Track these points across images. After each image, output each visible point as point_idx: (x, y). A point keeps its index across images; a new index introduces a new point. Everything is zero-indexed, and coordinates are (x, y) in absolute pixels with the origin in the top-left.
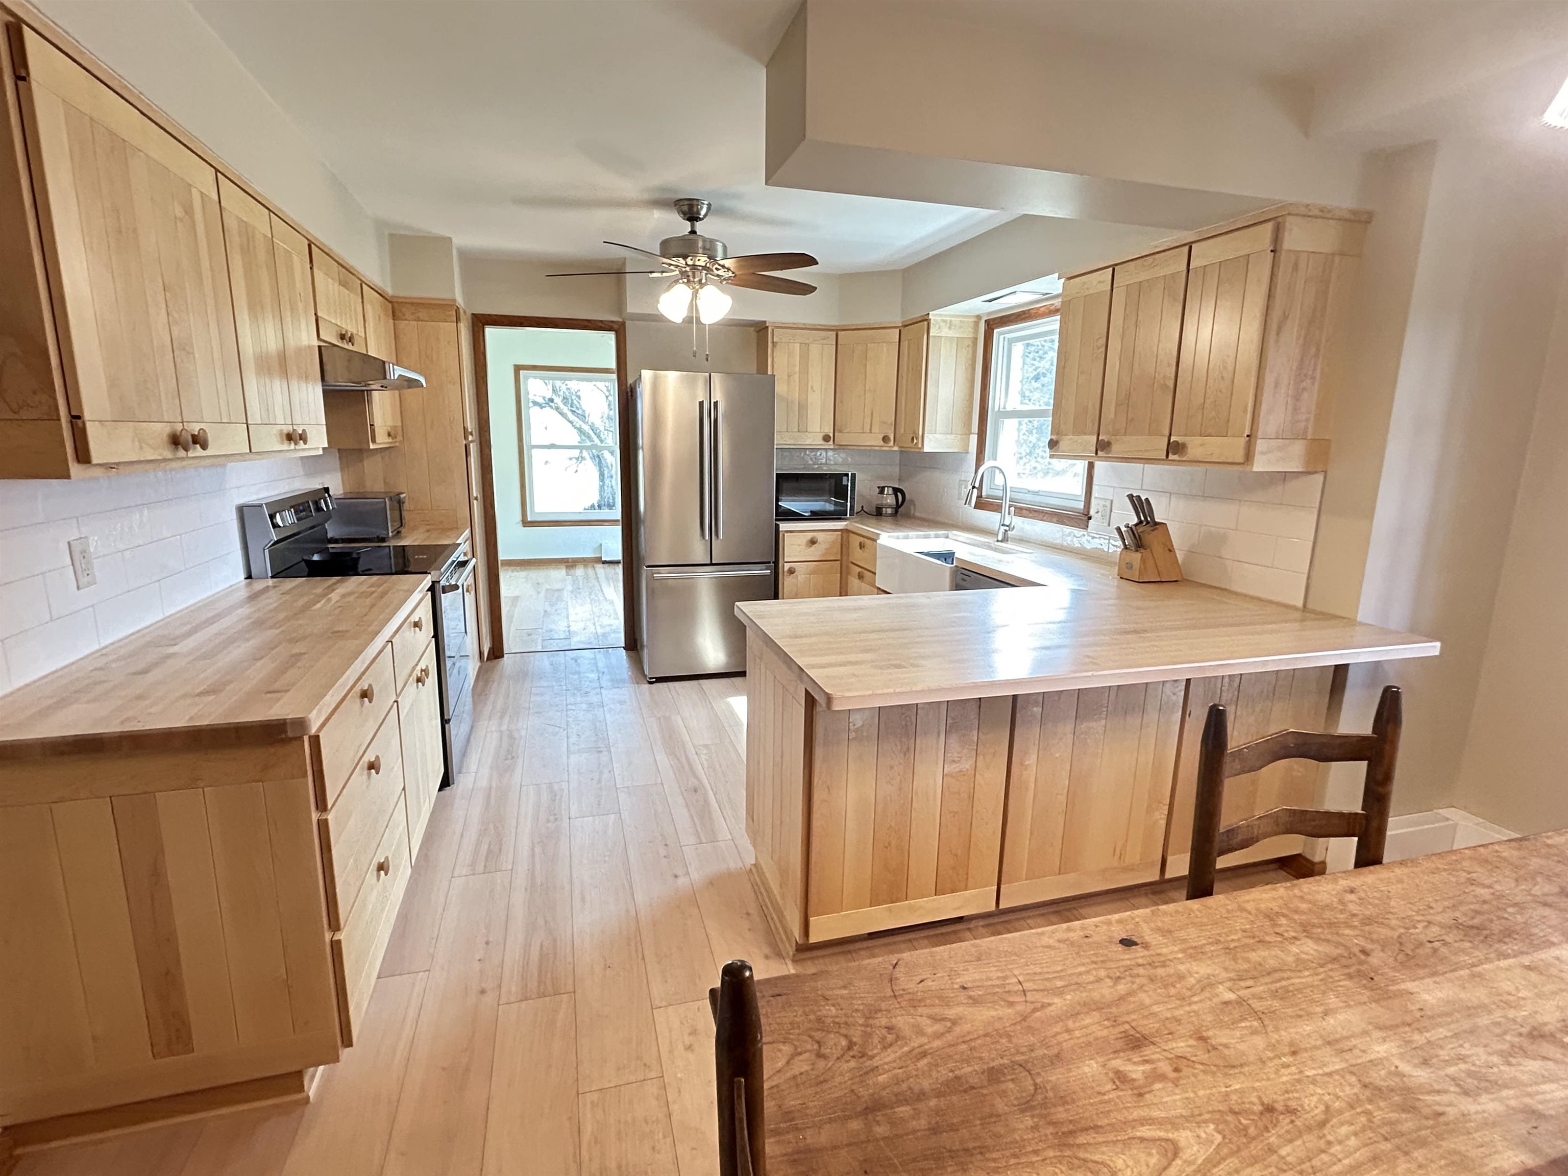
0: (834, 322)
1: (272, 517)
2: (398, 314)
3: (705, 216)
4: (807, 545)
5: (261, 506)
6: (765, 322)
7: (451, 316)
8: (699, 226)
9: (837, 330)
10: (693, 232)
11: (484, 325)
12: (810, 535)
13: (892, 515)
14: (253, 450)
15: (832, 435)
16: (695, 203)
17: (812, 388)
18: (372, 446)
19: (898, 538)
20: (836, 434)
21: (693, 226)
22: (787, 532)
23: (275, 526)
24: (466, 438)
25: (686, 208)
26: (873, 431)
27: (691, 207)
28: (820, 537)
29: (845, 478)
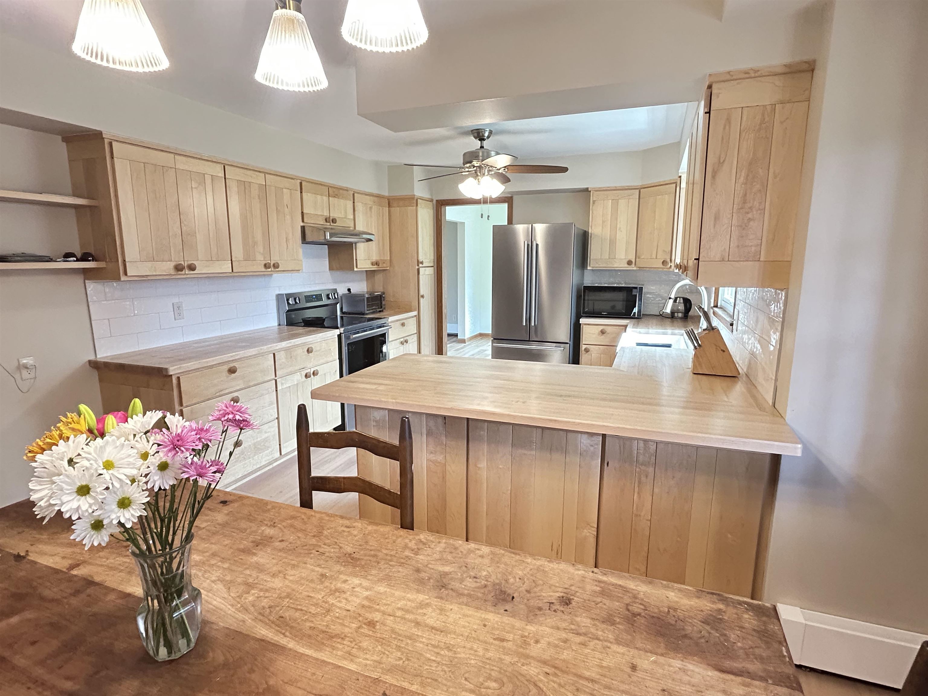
0: (638, 183)
1: (288, 300)
2: (391, 204)
3: (488, 137)
4: (599, 334)
5: (283, 294)
6: (588, 188)
7: (414, 203)
8: (485, 143)
9: (640, 189)
10: (482, 147)
11: (442, 205)
12: (601, 328)
13: (681, 318)
14: (234, 271)
15: (634, 261)
16: (481, 131)
17: (620, 228)
18: (355, 269)
19: (640, 333)
20: (637, 259)
21: (481, 143)
22: (586, 324)
23: (288, 303)
24: (418, 265)
25: (476, 135)
26: (658, 257)
27: (478, 133)
28: (608, 329)
29: (634, 290)
